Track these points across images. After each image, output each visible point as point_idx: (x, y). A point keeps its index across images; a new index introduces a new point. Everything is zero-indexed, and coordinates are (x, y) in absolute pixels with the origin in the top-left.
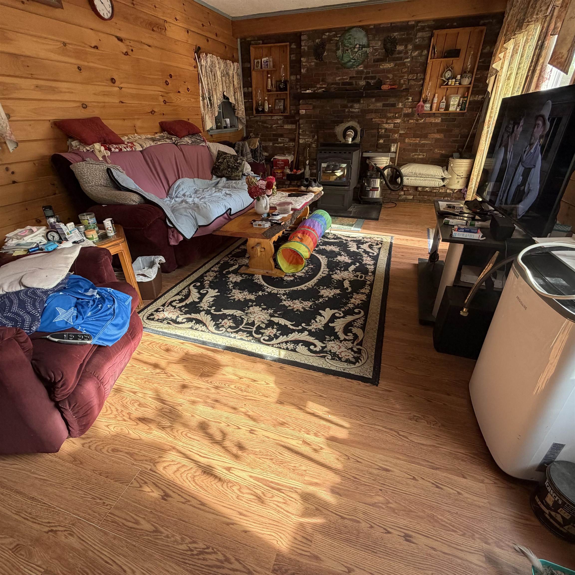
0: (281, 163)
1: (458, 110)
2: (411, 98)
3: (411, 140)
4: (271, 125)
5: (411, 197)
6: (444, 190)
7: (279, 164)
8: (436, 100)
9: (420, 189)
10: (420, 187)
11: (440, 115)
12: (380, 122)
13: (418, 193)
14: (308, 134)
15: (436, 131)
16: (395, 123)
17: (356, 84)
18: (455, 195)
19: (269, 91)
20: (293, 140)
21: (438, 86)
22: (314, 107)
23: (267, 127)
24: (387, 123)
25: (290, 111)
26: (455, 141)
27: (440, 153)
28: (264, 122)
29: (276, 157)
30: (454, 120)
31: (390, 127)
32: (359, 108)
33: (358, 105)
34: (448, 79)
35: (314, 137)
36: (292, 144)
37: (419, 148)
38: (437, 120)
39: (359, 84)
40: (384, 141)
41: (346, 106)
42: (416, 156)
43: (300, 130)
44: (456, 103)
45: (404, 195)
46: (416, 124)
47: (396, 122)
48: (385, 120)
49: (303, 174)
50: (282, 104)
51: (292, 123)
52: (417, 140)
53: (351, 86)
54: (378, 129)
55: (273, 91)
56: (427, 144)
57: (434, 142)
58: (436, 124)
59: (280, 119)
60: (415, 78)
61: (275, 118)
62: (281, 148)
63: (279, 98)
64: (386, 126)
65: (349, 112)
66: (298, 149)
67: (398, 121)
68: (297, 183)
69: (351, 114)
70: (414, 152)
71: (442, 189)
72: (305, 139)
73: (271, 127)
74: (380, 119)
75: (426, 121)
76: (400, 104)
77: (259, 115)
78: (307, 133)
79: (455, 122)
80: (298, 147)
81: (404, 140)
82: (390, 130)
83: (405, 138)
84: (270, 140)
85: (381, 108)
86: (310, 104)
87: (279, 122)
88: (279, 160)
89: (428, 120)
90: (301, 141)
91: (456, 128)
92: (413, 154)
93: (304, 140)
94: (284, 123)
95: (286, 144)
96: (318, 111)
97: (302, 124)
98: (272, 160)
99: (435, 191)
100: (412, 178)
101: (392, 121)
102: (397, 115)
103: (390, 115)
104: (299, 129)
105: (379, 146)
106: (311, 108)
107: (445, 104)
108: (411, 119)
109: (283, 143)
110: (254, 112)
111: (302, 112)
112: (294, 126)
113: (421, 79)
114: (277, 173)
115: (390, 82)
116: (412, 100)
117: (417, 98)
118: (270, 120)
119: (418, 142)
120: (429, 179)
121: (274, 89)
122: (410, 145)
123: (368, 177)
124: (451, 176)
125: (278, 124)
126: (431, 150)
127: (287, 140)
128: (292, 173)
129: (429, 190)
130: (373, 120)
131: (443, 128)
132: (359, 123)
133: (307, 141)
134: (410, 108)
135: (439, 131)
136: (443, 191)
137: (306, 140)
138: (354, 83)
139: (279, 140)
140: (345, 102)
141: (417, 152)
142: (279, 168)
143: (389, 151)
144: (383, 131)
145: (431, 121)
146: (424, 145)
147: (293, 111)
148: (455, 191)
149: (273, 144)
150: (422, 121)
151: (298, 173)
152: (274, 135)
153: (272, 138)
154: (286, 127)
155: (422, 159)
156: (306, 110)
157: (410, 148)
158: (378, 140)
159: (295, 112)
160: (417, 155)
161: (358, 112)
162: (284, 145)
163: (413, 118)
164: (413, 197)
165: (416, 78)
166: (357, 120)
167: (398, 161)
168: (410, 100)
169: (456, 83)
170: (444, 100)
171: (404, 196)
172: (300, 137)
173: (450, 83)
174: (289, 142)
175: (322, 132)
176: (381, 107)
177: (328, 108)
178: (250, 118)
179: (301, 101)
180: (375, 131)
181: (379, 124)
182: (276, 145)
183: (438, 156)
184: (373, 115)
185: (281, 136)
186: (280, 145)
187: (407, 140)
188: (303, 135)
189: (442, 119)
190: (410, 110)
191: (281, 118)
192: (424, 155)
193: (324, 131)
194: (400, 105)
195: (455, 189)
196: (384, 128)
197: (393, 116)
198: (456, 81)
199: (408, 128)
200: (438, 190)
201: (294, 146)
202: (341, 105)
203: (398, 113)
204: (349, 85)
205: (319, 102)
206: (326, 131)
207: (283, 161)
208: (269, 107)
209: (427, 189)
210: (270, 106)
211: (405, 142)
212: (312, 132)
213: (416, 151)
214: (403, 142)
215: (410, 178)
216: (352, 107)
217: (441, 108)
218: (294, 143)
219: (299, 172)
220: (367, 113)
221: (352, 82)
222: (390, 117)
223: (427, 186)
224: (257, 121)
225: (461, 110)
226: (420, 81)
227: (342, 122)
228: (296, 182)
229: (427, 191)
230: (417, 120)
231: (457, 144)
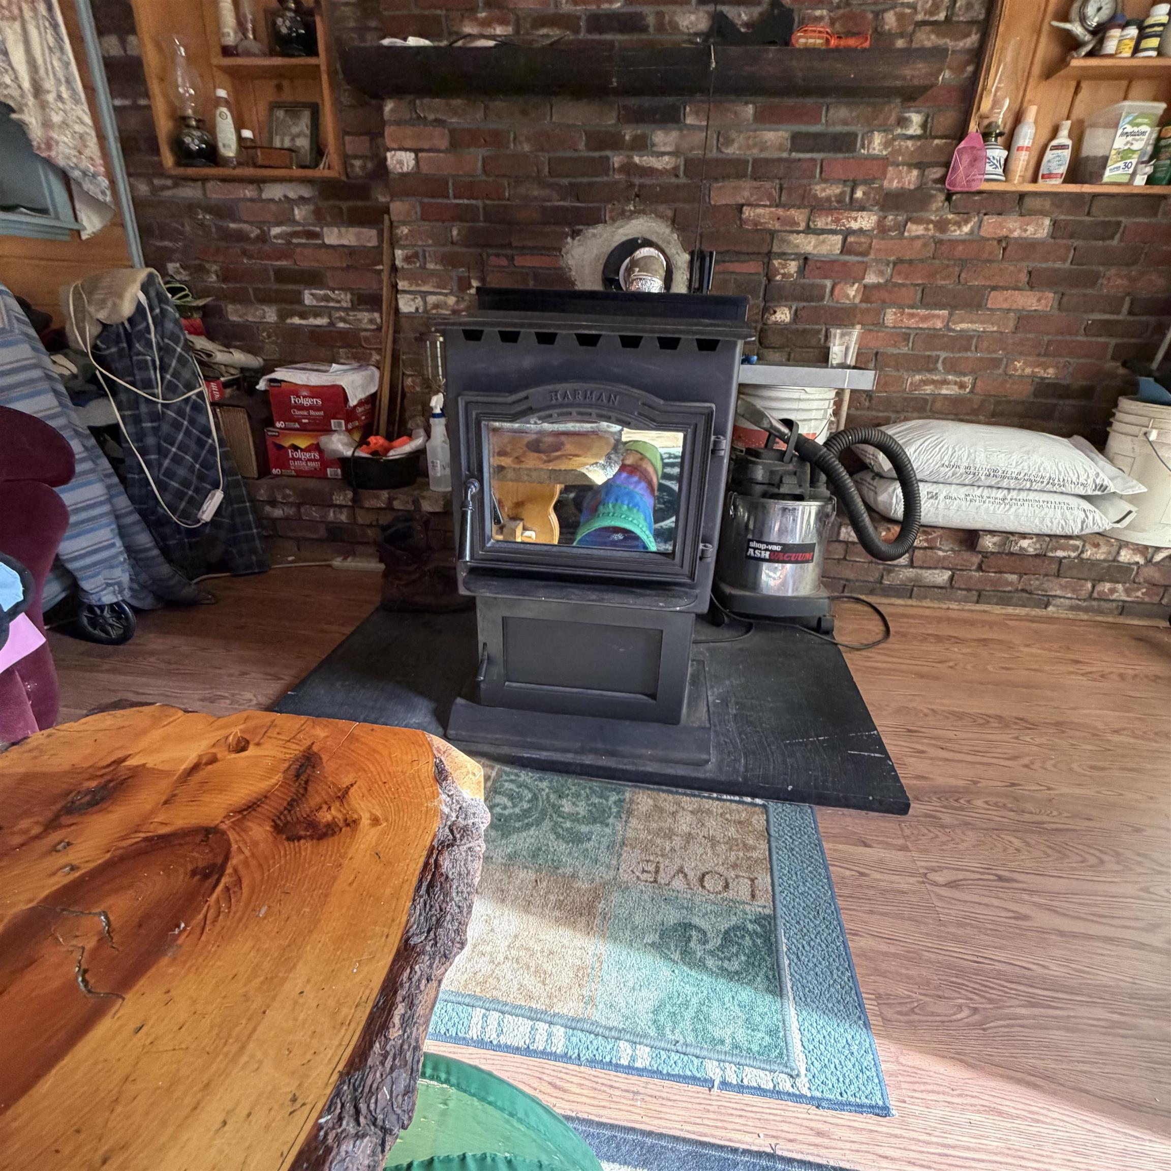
0: (307, 402)
1: (1140, 180)
2: (916, 119)
3: (912, 316)
4: (259, 224)
5: (941, 577)
6: (1104, 549)
7: (301, 408)
8: (1027, 136)
9: (988, 543)
10: (992, 532)
11: (1047, 204)
12: (778, 226)
13: (976, 559)
14: (433, 273)
15: (1024, 278)
16: (849, 232)
17: (660, 27)
18: (1150, 572)
19: (227, 51)
20: (371, 301)
21: (1037, 70)
22: (458, 141)
23: (241, 236)
24: (809, 230)
25: (346, 159)
26: (1106, 327)
27: (1033, 376)
28: (224, 211)
29: (280, 374)
30: (1108, 230)
31: (824, 250)
32: (675, 154)
33: (674, 135)
34: (1100, 32)
35: (464, 285)
36: (365, 318)
37: (943, 355)
38: (1031, 229)
39: (675, 27)
40: (796, 315)
41: (613, 142)
42: (929, 389)
43: (399, 253)
44: (1137, 146)
45: (911, 565)
46: (939, 242)
47: (855, 226)
48: (799, 216)
49: (419, 455)
50: (303, 124)
51: (356, 219)
52: (937, 319)
53: (635, 37)
54: (769, 255)
55: (248, 54)
56: (980, 336)
57: (1012, 324)
58: (1029, 247)
59: (302, 200)
60: (942, 16)
61: (274, 192)
62: (316, 334)
63: (290, 99)
64: (808, 244)
65: (629, 168)
66: (395, 341)
67: (865, 221)
68: (391, 500)
69: (637, 181)
70: (919, 371)
71: (1097, 546)
72: (424, 295)
73: (263, 238)
74: (780, 212)
75: (983, 233)
76: (878, 139)
77: (190, 171)
78: (431, 266)
79: (1115, 242)
80: (396, 332)
81: (879, 312)
82: (827, 267)
83: (885, 304)
84: (265, 299)
85: (785, 155)
86: (438, 122)
87: (298, 214)
88: (295, 389)
89: (992, 226)
90: (406, 305)
91: (1113, 271)
92: (918, 377)
93: (419, 301)
94: (319, 216)
95: (342, 320)
96: (475, 158)
97: (404, 223)
98: (262, 385)
99: (1060, 554)
100: (953, 490)
101: (837, 221)
102: (859, 194)
103: (825, 191)
104: (393, 246)
105: (772, 339)
106: (444, 144)
107: (1067, 154)
108: (918, 221)
109: (328, 312)
110: (168, 159)
111: (400, 162)
112: (367, 237)
113: (972, 22)
114: (295, 448)
115: (833, 22)
116: (924, 126)
117: (946, 120)
118: (252, 200)
119: (939, 325)
120: (1032, 496)
121: (255, 47)
122: (906, 337)
123: (759, 489)
124: (1144, 489)
125: (293, 221)
126: (996, 363)
127: (345, 299)
128: (362, 453)
129: (1031, 551)
130: (747, 212)
131: (1058, 265)
132: (676, 223)
133: (436, 306)
134: (911, 166)
135: (1034, 281)
136: (1100, 556)
137: (431, 299)
138: (651, 20)
139: (308, 300)
140: (610, 121)
141: (933, 370)
142: (304, 429)
143: (822, 358)
144: (793, 267)
145: (1004, 232)
146: (965, 341)
147: (357, 163)
148: (1159, 557)
149: (282, 316)
150: (966, 229)
151: (394, 454)
152: (282, 275)
153: (275, 287)
154: (333, 236)
155: (955, 401)
156: (416, 151)
157: (905, 350)
158: (767, 310)
159: (370, 165)
160: (933, 382)
161: (675, 172)
162: (332, 324)
163: (925, 215)
164: (952, 578)
165: (948, 19)
166: (670, 213)
167: (849, 408)
168: (914, 129)
169: (1146, 43)
170: (1063, 138)
171: (911, 573)
172: (402, 285)
173: (1110, 46)
174: (353, 308)
175: (504, 262)
176: (781, 148)
177: (527, 148)
178: (154, 190)
179: (389, 106)
180: (752, 267)
181: (772, 234)
182: (296, 320)
183: (1024, 391)
184: (744, 190)
185: (313, 279)
186: (312, 321)
187: (890, 316)
188: (412, 277)
189: (1055, 223)
190: (910, 178)
191: (306, 192)
192: (962, 386)
193: (511, 259)
194: (877, 144)
195: (1158, 549)
196: (797, 256)
197: (840, 199)
198: (1141, 37)
199: (899, 262)
200: (1075, 548)
201: (379, 329)
202: (589, 135)
203: (865, 182)
204: (622, 31)
205: (480, 115)
206: (519, 261)
207: (316, 392)
208: (240, 139)
209: (1025, 543)
210: (247, 134)
211: (880, 324)
212: (450, 261)
213: (928, 365)
214: (874, 324)
215: (943, 491)
216: (642, 144)
217: (1049, 176)
218: (376, 315)
219: (403, 449)
220: (716, 180)
221: (640, 16)
222: (828, 199)
223: (1027, 530)
224: (191, 207)
225: (1150, 181)
226: (968, 35)
227: (594, 219)
228: (385, 494)
229: (1022, 555)
230: (942, 226)
231: (1113, 341)
